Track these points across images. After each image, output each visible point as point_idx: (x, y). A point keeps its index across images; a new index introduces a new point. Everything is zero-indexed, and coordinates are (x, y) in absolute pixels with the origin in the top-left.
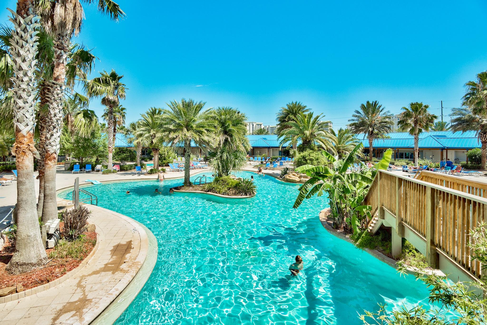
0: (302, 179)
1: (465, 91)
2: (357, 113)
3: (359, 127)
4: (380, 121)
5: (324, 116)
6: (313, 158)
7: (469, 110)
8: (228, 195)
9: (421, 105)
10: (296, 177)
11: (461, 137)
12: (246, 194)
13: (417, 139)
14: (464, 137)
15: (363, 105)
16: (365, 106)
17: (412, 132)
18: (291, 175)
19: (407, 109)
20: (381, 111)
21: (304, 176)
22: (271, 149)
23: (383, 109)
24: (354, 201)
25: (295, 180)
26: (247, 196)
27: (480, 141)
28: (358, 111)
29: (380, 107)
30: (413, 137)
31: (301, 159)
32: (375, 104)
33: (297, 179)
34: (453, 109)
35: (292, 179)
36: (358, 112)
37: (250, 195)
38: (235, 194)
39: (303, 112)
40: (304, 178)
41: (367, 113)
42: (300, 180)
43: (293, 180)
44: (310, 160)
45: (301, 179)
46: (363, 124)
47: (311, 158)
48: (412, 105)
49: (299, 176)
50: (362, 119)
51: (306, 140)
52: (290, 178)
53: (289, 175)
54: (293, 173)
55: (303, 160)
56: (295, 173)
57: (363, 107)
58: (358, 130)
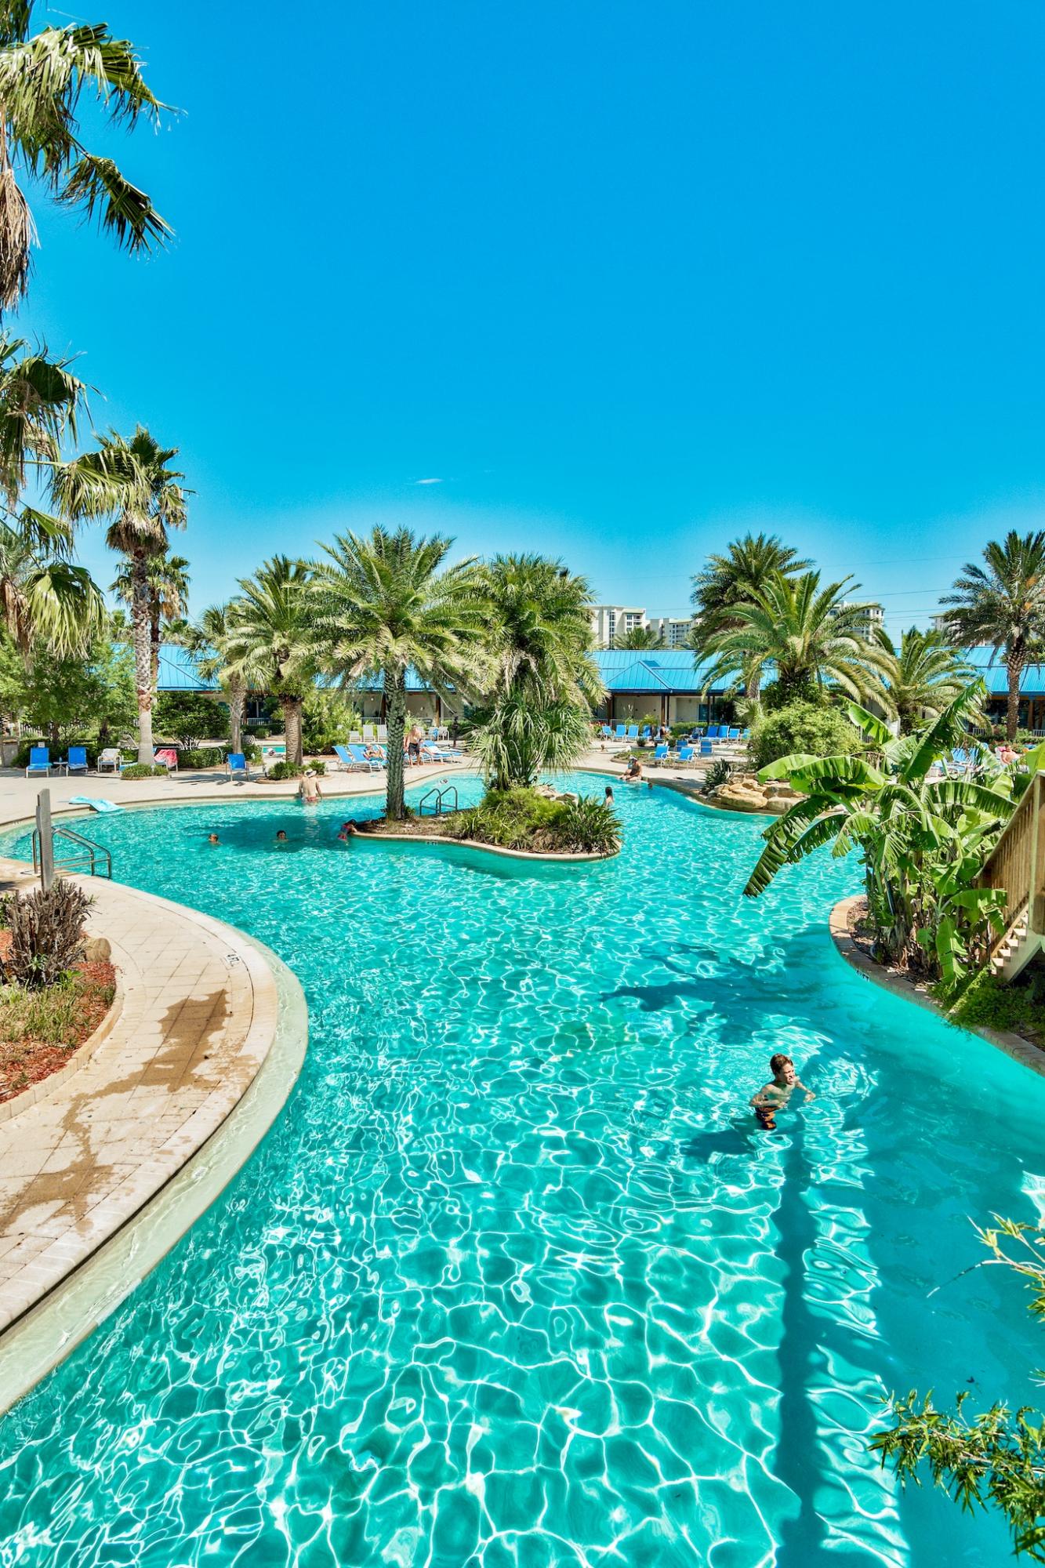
0: (775, 799)
2: (973, 574)
3: (978, 623)
5: (859, 586)
6: (814, 729)
8: (530, 848)
10: (755, 793)
12: (588, 848)
15: (993, 547)
16: (998, 552)
18: (738, 787)
21: (781, 790)
22: (673, 699)
24: (949, 873)
25: (751, 804)
26: (591, 855)
28: (975, 569)
31: (774, 733)
33: (759, 800)
35: (741, 799)
36: (975, 571)
37: (602, 850)
38: (552, 847)
39: (785, 571)
40: (781, 795)
41: (1006, 574)
42: (769, 803)
43: (745, 804)
44: (802, 737)
45: (771, 800)
46: (989, 612)
47: (808, 728)
49: (764, 789)
50: (988, 597)
51: (793, 669)
52: (737, 797)
53: (731, 787)
54: (746, 781)
55: (778, 736)
56: (750, 781)
57: (992, 552)
58: (972, 633)
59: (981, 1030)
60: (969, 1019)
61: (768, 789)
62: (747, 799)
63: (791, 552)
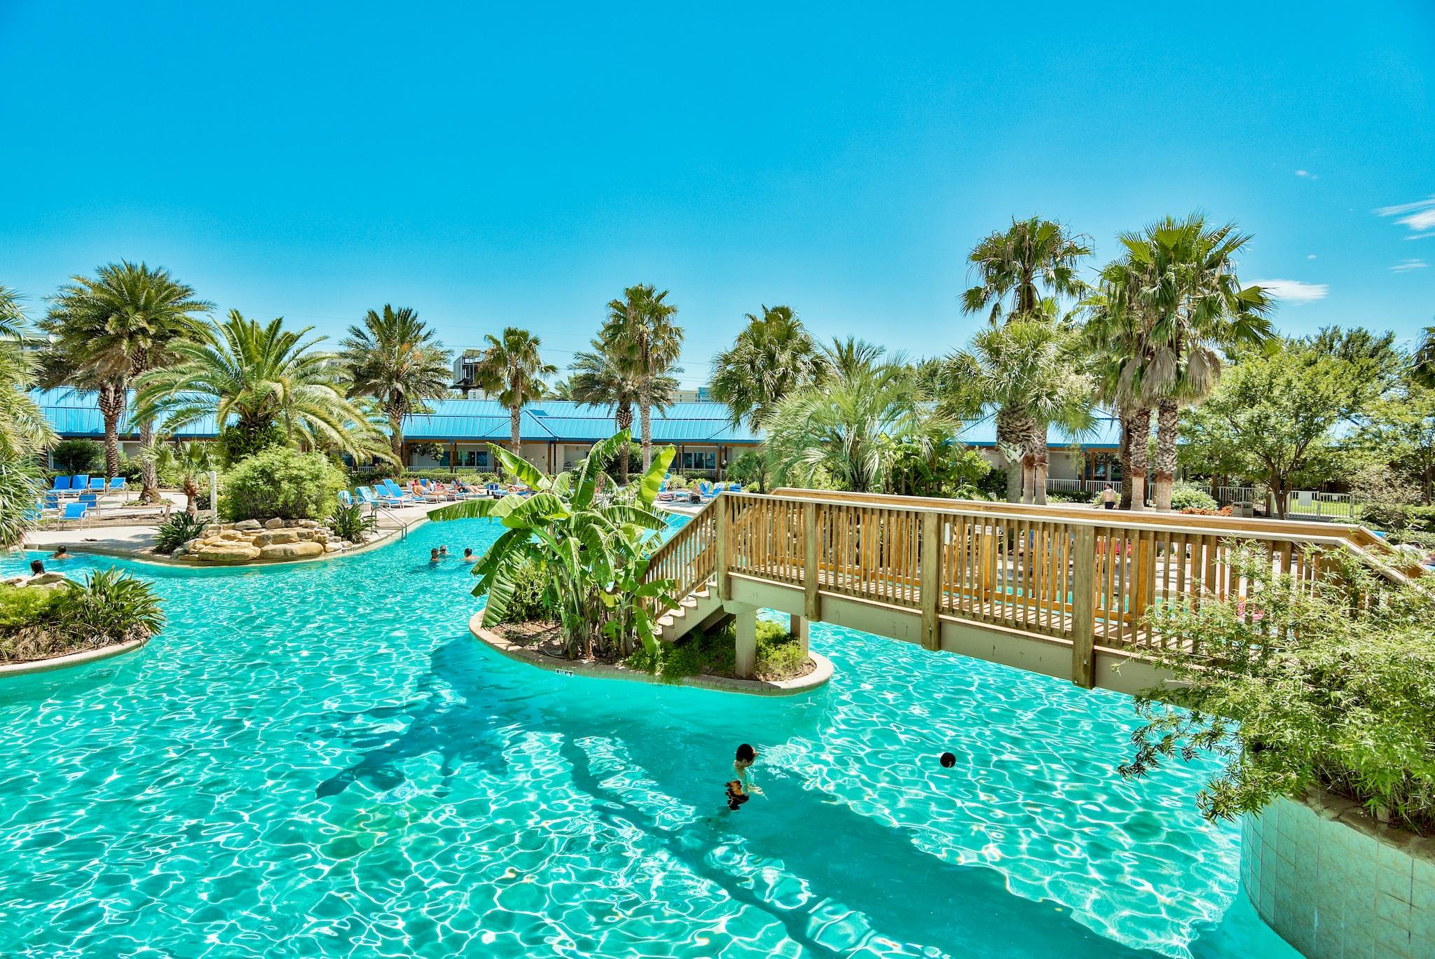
0: (270, 547)
1: (605, 316)
2: (357, 336)
3: (368, 377)
4: (423, 366)
6: (303, 473)
7: (608, 360)
8: (13, 658)
9: (525, 335)
10: (245, 544)
11: (586, 415)
12: (118, 637)
13: (516, 417)
14: (590, 416)
15: (373, 315)
16: (378, 320)
17: (506, 399)
18: (215, 539)
19: (497, 343)
20: (425, 339)
21: (275, 537)
23: (429, 334)
25: (243, 556)
26: (127, 645)
27: (618, 425)
28: (359, 331)
29: (420, 327)
30: (509, 413)
31: (253, 478)
32: (405, 316)
33: (253, 551)
34: (578, 355)
35: (229, 551)
36: (359, 333)
37: (138, 635)
40: (275, 542)
41: (386, 339)
42: (263, 552)
43: (236, 556)
44: (290, 481)
45: (265, 548)
46: (375, 369)
47: (295, 472)
48: (510, 333)
49: (253, 538)
50: (375, 356)
51: (255, 414)
52: (220, 551)
53: (207, 541)
54: (223, 532)
55: (261, 483)
56: (231, 532)
57: (373, 319)
58: (364, 386)
59: (686, 679)
60: (671, 675)
61: (259, 538)
62: (235, 551)
63: (186, 291)
